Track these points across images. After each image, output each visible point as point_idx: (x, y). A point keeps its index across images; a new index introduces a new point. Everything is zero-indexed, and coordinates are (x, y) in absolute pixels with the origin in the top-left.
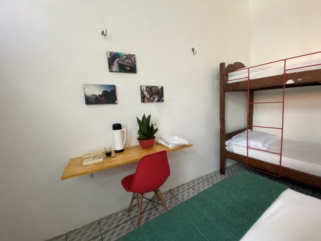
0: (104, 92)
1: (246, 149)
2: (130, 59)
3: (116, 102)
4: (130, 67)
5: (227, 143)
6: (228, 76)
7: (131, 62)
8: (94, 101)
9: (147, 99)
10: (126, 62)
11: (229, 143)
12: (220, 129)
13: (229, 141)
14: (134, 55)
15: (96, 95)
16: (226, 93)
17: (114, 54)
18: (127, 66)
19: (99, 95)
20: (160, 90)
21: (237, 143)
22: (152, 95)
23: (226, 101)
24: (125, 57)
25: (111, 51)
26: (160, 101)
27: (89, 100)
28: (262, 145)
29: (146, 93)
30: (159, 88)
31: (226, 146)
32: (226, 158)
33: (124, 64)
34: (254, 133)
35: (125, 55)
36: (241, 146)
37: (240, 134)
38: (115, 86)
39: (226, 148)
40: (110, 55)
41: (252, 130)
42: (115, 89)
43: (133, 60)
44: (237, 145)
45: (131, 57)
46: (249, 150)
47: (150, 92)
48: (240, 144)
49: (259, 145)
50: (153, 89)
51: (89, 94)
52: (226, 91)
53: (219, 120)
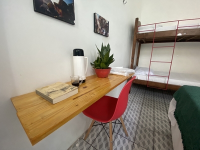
3: (74, 22)
12: (131, 65)
20: (107, 25)
21: (139, 74)
22: (102, 27)
26: (106, 36)
27: (41, 6)
30: (107, 22)
36: (142, 75)
42: (73, 3)
47: (101, 23)
50: (103, 21)
53: (131, 59)
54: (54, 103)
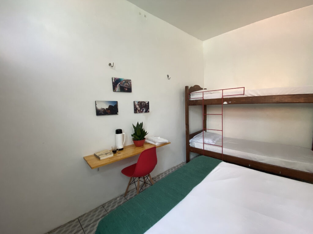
0: (110, 106)
1: (203, 144)
2: (128, 83)
3: (118, 113)
4: (127, 88)
5: (190, 141)
6: (190, 95)
7: (128, 85)
8: (103, 113)
9: (139, 110)
10: (125, 85)
11: (192, 141)
12: (186, 131)
13: (192, 139)
14: (130, 80)
15: (104, 109)
16: (189, 106)
17: (117, 79)
18: (126, 88)
19: (106, 109)
20: (147, 104)
21: (197, 141)
22: (142, 108)
23: (189, 111)
24: (124, 81)
25: (115, 77)
26: (147, 112)
27: (100, 113)
28: (212, 142)
29: (137, 106)
30: (147, 103)
31: (190, 143)
32: (190, 152)
33: (123, 86)
34: (207, 134)
35: (125, 80)
36: (199, 143)
37: (199, 134)
38: (117, 102)
39: (190, 144)
40: (115, 80)
41: (206, 132)
42: (117, 104)
43: (130, 84)
44: (197, 142)
45: (128, 81)
46: (205, 145)
47: (140, 106)
48: (199, 141)
49: (210, 141)
50: (143, 103)
51: (99, 107)
52: (189, 105)
53: (185, 125)
54: (101, 159)
